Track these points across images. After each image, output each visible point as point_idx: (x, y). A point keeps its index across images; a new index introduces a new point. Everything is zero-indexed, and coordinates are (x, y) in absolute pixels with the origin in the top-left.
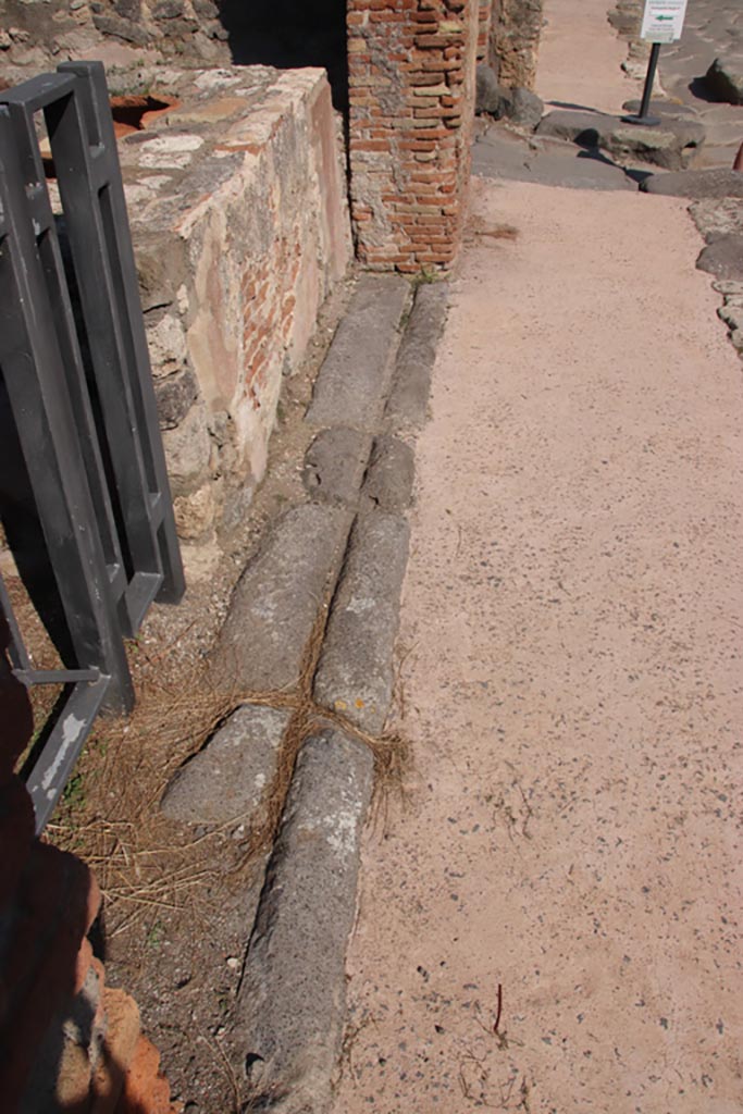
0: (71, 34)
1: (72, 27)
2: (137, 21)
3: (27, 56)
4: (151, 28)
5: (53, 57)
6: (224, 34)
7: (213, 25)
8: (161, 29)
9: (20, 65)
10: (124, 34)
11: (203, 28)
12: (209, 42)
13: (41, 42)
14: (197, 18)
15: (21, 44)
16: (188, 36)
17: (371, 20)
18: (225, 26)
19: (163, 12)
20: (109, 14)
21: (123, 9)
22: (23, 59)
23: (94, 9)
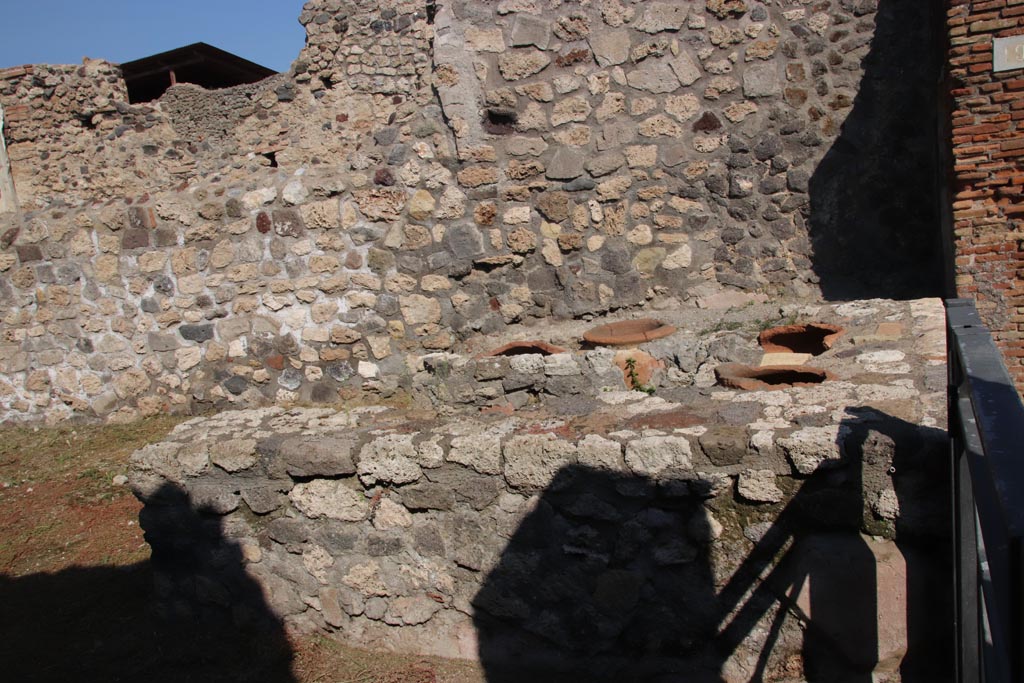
0: (700, 287)
1: (701, 281)
2: (749, 274)
3: (666, 303)
4: (760, 278)
5: (683, 303)
6: (816, 279)
7: (808, 273)
8: (768, 279)
9: (659, 309)
10: (739, 284)
11: (800, 276)
12: (805, 285)
13: (676, 293)
14: (795, 269)
15: (661, 296)
16: (788, 282)
17: (976, 261)
18: (817, 273)
19: (770, 267)
20: (728, 271)
21: (740, 267)
22: (661, 306)
23: (717, 269)
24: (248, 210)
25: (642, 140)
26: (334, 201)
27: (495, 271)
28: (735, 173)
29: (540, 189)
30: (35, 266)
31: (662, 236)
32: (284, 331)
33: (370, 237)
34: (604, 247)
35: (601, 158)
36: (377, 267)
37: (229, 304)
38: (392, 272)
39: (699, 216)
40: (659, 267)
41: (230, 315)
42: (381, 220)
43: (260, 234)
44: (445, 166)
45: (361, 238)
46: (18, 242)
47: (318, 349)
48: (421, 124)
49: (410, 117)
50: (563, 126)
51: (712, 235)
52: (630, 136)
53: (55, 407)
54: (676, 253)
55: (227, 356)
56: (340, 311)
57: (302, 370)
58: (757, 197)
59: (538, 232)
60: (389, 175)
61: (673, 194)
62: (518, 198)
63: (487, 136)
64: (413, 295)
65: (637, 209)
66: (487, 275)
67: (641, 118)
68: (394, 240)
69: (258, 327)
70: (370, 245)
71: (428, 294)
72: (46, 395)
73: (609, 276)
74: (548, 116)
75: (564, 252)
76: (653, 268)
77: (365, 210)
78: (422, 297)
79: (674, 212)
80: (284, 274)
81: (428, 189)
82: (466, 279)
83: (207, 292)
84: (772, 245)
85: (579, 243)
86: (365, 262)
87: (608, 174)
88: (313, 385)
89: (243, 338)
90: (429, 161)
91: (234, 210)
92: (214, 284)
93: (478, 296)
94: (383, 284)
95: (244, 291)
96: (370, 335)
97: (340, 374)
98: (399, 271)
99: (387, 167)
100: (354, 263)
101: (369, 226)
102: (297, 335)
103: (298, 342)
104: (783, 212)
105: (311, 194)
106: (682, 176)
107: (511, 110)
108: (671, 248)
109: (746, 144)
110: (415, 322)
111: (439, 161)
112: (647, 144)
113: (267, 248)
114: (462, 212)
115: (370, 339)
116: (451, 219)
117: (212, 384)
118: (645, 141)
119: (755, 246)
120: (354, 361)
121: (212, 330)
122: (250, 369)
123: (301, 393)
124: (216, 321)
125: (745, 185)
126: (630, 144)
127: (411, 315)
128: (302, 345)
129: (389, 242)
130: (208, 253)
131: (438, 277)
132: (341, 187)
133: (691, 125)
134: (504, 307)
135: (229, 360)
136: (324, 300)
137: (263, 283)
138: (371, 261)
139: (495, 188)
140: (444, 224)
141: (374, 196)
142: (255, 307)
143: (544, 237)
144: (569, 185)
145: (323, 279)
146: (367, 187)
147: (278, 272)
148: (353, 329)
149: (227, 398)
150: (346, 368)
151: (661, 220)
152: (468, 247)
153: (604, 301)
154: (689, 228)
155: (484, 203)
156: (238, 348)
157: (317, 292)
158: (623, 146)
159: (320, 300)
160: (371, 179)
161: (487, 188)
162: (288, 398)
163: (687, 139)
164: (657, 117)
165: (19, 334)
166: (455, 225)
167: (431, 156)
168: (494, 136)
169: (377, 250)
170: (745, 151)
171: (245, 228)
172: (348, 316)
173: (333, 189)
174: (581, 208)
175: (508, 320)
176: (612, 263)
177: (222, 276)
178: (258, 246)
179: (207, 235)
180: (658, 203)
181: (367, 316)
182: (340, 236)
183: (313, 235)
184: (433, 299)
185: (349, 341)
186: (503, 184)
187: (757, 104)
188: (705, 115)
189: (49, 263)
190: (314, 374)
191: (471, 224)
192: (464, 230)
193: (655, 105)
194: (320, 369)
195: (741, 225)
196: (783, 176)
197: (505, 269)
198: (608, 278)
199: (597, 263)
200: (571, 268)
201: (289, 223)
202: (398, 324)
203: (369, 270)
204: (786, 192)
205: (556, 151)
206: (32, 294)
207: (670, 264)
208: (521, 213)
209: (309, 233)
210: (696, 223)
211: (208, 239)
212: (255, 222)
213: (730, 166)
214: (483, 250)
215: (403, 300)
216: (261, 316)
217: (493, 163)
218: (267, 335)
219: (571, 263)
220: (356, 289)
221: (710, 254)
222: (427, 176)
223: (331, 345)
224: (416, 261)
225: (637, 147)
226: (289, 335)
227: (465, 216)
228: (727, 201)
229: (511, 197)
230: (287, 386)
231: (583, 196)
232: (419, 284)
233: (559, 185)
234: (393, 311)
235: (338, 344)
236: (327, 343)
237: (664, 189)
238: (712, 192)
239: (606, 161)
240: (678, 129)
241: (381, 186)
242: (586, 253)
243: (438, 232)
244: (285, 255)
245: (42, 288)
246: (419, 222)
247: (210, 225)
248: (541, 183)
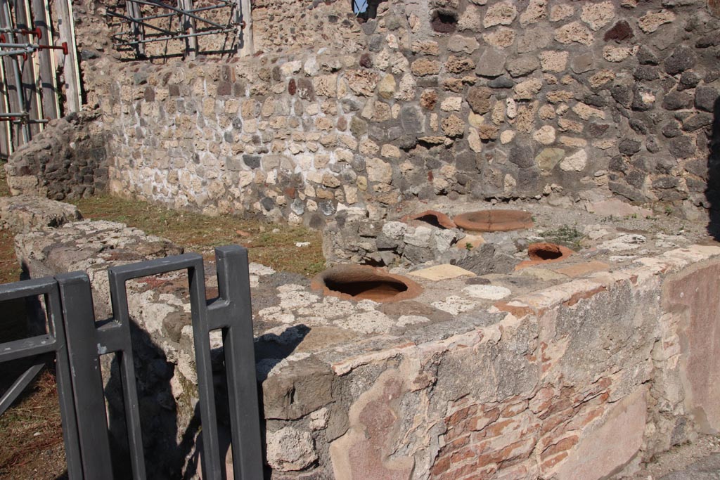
0: (589, 191)
1: (591, 186)
2: (640, 188)
3: (560, 201)
4: (650, 194)
5: (575, 204)
6: (707, 204)
7: (700, 196)
8: (657, 195)
9: (553, 205)
10: (628, 195)
11: (691, 198)
12: (696, 208)
13: (570, 194)
14: (687, 190)
15: (557, 194)
16: (678, 202)
18: (709, 198)
19: (661, 184)
20: (621, 181)
21: (635, 179)
22: (555, 203)
23: (612, 178)
24: (285, 76)
25: (556, 46)
26: (334, 76)
27: (432, 149)
28: (640, 85)
29: (472, 84)
30: (177, 99)
31: (563, 139)
32: (297, 170)
33: (353, 108)
34: (513, 141)
35: (519, 60)
36: (356, 133)
37: (270, 144)
38: (365, 138)
39: (599, 124)
40: (557, 167)
41: (270, 153)
42: (361, 95)
43: (290, 95)
44: (405, 55)
45: (348, 107)
46: (169, 82)
47: (315, 188)
48: (392, 19)
49: (385, 12)
50: (493, 28)
51: (609, 144)
52: (546, 41)
53: (180, 196)
54: (573, 156)
55: (265, 182)
56: (330, 162)
57: (305, 201)
58: (660, 110)
59: (466, 120)
60: (369, 60)
61: (579, 100)
62: (453, 89)
63: (433, 33)
64: (375, 158)
65: (545, 110)
66: (427, 151)
67: (558, 25)
68: (367, 113)
69: (284, 164)
70: (353, 114)
71: (386, 160)
72: (176, 188)
73: (515, 168)
74: (481, 19)
75: (484, 141)
76: (552, 167)
77: (352, 86)
78: (380, 161)
79: (575, 117)
80: (301, 128)
81: (393, 74)
82: (412, 152)
83: (259, 134)
84: (668, 163)
85: (494, 136)
86: (349, 127)
87: (525, 75)
88: (311, 214)
89: (275, 171)
90: (395, 51)
91: (277, 75)
92: (262, 128)
93: (420, 167)
94: (358, 146)
95: (278, 136)
96: (346, 184)
97: (326, 211)
98: (369, 137)
99: (369, 52)
100: (341, 126)
101: (354, 99)
102: (305, 176)
103: (305, 180)
104: (685, 130)
105: (321, 69)
106: (589, 85)
107: (454, 11)
108: (570, 151)
109: (655, 56)
110: (374, 180)
111: (401, 51)
112: (559, 50)
113: (293, 106)
114: (412, 96)
115: (346, 187)
116: (405, 101)
117: (255, 200)
118: (559, 47)
119: (650, 161)
120: (335, 202)
121: (259, 161)
122: (276, 194)
123: (303, 219)
124: (262, 155)
125: (647, 98)
126: (545, 49)
127: (373, 174)
128: (306, 183)
129: (364, 114)
130: (261, 104)
131: (393, 147)
132: (338, 66)
133: (603, 33)
134: (435, 180)
135: (267, 185)
136: (322, 152)
137: (288, 132)
138: (352, 126)
139: (436, 78)
140: (400, 104)
141: (358, 75)
142: (284, 150)
143: (470, 126)
144: (493, 82)
145: (322, 136)
146: (354, 67)
147: (298, 125)
148: (336, 177)
149: (262, 212)
150: (330, 206)
151: (564, 123)
152: (413, 126)
153: (507, 189)
154: (589, 134)
155: (428, 91)
156: (271, 177)
157: (319, 145)
158: (540, 50)
159: (320, 151)
160: (358, 62)
161: (431, 78)
162: (294, 220)
163: (598, 48)
164: (572, 24)
165: (167, 144)
166: (406, 106)
167: (396, 46)
168: (439, 34)
169: (357, 119)
170: (654, 64)
171: (282, 90)
172: (335, 166)
173: (333, 67)
174: (499, 104)
175: (437, 191)
176: (518, 157)
177: (266, 123)
178: (287, 104)
179: (261, 91)
180: (563, 107)
181: (346, 170)
182: (336, 105)
183: (320, 101)
184: (388, 164)
185: (333, 186)
186: (443, 76)
187: (676, 13)
188: (619, 24)
189: (183, 99)
190: (313, 207)
191: (417, 107)
192: (411, 111)
193: (572, 12)
194: (315, 203)
195: (638, 138)
196: (691, 92)
197: (439, 148)
198: (514, 170)
199: (505, 155)
200: (487, 155)
201: (306, 90)
202: (363, 179)
203: (351, 133)
204: (693, 109)
205: (484, 51)
206: (174, 118)
207: (565, 166)
208: (453, 102)
209: (318, 98)
210: (596, 131)
211: (261, 94)
212: (288, 85)
213: (636, 78)
214: (423, 130)
215: (368, 161)
216: (286, 157)
217: (437, 57)
218: (288, 171)
219: (487, 152)
220: (342, 147)
221: (604, 162)
222: (392, 63)
223: (323, 187)
224: (380, 130)
225: (551, 53)
226: (299, 174)
227: (414, 99)
228: (630, 112)
229: (448, 88)
230: (296, 211)
231: (503, 93)
232: (379, 152)
233: (484, 81)
234: (362, 169)
235: (327, 187)
236: (321, 184)
237: (570, 94)
238: (617, 102)
239: (524, 63)
240: (591, 37)
241: (363, 67)
242: (499, 145)
243: (395, 110)
244: (302, 113)
245: (178, 115)
246: (385, 100)
247: (263, 84)
248: (470, 78)
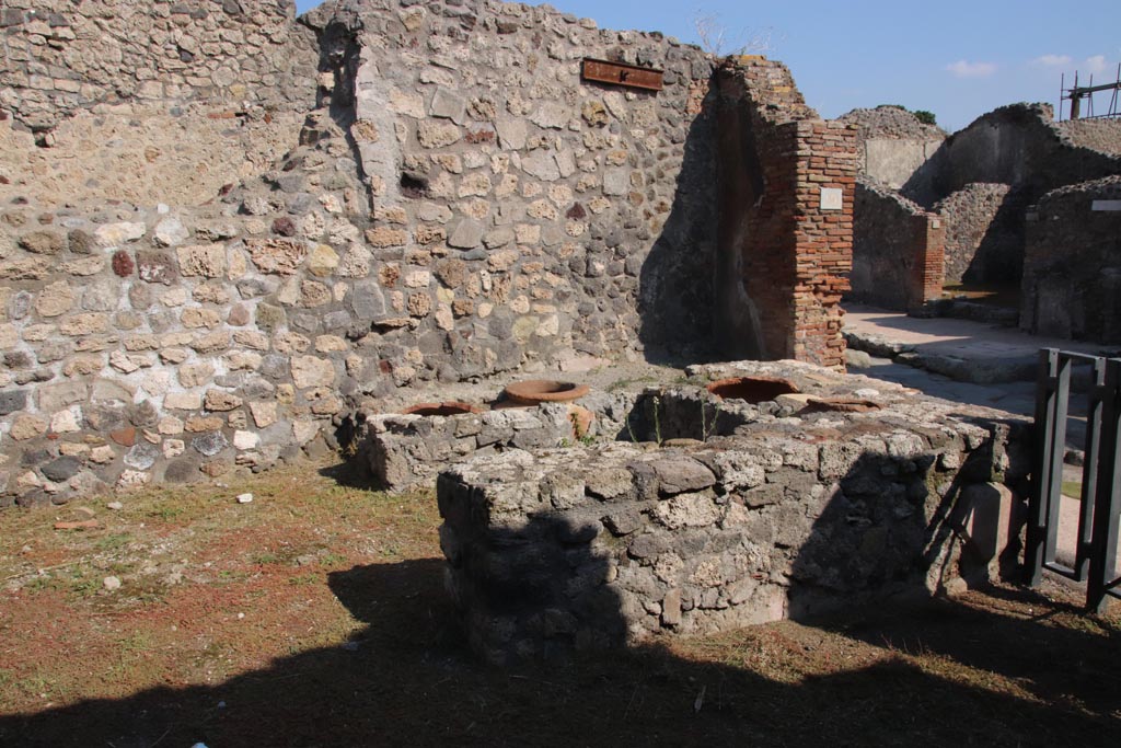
0: (561, 352)
1: (562, 348)
2: (597, 342)
3: (534, 367)
4: (604, 346)
6: (641, 347)
7: (636, 342)
8: (609, 347)
9: (530, 372)
10: (589, 351)
11: (630, 345)
12: (633, 352)
13: (544, 358)
14: (627, 339)
15: (532, 360)
16: (622, 350)
17: (807, 334)
18: (642, 342)
19: (611, 337)
20: (581, 340)
21: (591, 336)
22: (531, 369)
23: (574, 338)
24: (103, 246)
25: (529, 220)
26: (220, 246)
27: (391, 334)
28: (592, 256)
29: (441, 255)
31: (536, 307)
32: (139, 398)
33: (261, 290)
34: (492, 314)
35: (496, 232)
36: (266, 323)
37: (59, 364)
38: (283, 331)
39: (565, 290)
40: (533, 334)
41: (58, 378)
42: (276, 273)
43: (118, 277)
44: (351, 222)
45: (251, 291)
47: (184, 419)
48: (331, 175)
49: (320, 166)
50: (468, 199)
51: (571, 308)
52: (520, 216)
54: (547, 322)
55: (49, 431)
56: (217, 374)
57: (159, 446)
58: (606, 278)
59: (434, 297)
60: (290, 225)
61: (547, 270)
62: (420, 262)
63: (402, 198)
64: (307, 357)
65: (519, 280)
66: (381, 337)
67: (529, 201)
68: (290, 295)
69: (100, 393)
70: (260, 299)
71: (322, 355)
73: (494, 341)
74: (456, 187)
75: (457, 317)
76: (528, 335)
77: (258, 261)
78: (315, 359)
79: (544, 284)
80: (146, 329)
81: (331, 245)
82: (361, 341)
83: (24, 348)
84: (614, 318)
85: (471, 310)
86: (252, 318)
87: (499, 247)
88: (169, 462)
89: (76, 408)
90: (336, 216)
91: (80, 244)
92: (36, 337)
93: (371, 359)
94: (271, 344)
95: (84, 347)
96: (253, 400)
97: (209, 446)
98: (291, 330)
99: (288, 215)
100: (238, 319)
101: (261, 278)
102: (156, 403)
103: (158, 410)
104: (621, 291)
105: (191, 236)
106: (556, 255)
107: (423, 176)
108: (543, 317)
109: (602, 232)
110: (307, 385)
111: (348, 216)
112: (532, 224)
113: (126, 295)
114: (367, 272)
115: (253, 405)
116: (356, 278)
117: (19, 470)
118: (532, 221)
119: (601, 318)
120: (229, 430)
121: (24, 397)
122: (85, 447)
123: (153, 473)
124: (32, 386)
125: (600, 267)
126: (520, 222)
127: (302, 379)
128: (163, 415)
129: (283, 298)
130: (31, 296)
131: (335, 337)
132: (233, 232)
133: (565, 211)
134: (398, 370)
135: (51, 436)
136: (194, 360)
137: (114, 338)
138: (260, 317)
139: (402, 250)
140: (347, 282)
141: (270, 246)
142: (98, 368)
143: (439, 302)
144: (467, 254)
145: (198, 336)
146: (264, 235)
147: (137, 325)
148: (233, 394)
149: (44, 487)
150: (220, 439)
151: (537, 292)
152: (372, 308)
153: (490, 365)
154: (556, 300)
155: (391, 265)
156: (69, 420)
157: (189, 351)
158: (515, 223)
159: (190, 361)
160: (269, 227)
161: (395, 249)
162: (137, 481)
163: (562, 224)
164: (541, 201)
166: (359, 284)
167: (339, 210)
168: (408, 199)
169: (268, 306)
170: (600, 238)
171: (96, 269)
172: (227, 379)
173: (223, 233)
174: (475, 276)
175: (399, 383)
176: (498, 330)
177: (53, 327)
178: (113, 294)
179: (34, 273)
180: (538, 277)
181: (249, 379)
182: (223, 287)
183: (188, 284)
184: (327, 361)
185: (227, 407)
186: (410, 247)
187: (610, 200)
188: (576, 204)
190: (173, 450)
191: (376, 285)
192: (369, 290)
193: (541, 190)
194: (182, 442)
195: (592, 301)
196: (622, 261)
197: (401, 331)
198: (494, 343)
199: (485, 329)
200: (461, 332)
201: (160, 268)
202: (288, 387)
203: (256, 327)
204: (623, 276)
205: (460, 220)
207: (543, 332)
208: (422, 277)
209: (184, 281)
210: (562, 297)
211: (35, 278)
212: (110, 262)
213: (589, 250)
214: (385, 312)
215: (296, 362)
216: (107, 380)
217: (403, 225)
218: (113, 403)
219: (461, 328)
220: (239, 349)
221: (569, 323)
222: (333, 231)
223: (203, 413)
224: (309, 318)
225: (526, 226)
226: (145, 402)
227: (369, 276)
228: (583, 279)
229: (415, 261)
230: (137, 465)
231: (477, 265)
232: (313, 345)
233: (458, 253)
234: (285, 373)
235: (211, 411)
236: (197, 411)
237: (542, 265)
238: (573, 270)
239: (501, 235)
240: (557, 214)
241: (278, 235)
242: (476, 318)
243: (340, 290)
244: (149, 305)
246: (317, 278)
247: (39, 260)
248: (445, 250)
